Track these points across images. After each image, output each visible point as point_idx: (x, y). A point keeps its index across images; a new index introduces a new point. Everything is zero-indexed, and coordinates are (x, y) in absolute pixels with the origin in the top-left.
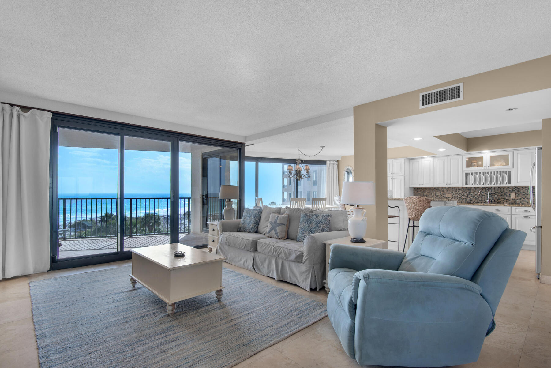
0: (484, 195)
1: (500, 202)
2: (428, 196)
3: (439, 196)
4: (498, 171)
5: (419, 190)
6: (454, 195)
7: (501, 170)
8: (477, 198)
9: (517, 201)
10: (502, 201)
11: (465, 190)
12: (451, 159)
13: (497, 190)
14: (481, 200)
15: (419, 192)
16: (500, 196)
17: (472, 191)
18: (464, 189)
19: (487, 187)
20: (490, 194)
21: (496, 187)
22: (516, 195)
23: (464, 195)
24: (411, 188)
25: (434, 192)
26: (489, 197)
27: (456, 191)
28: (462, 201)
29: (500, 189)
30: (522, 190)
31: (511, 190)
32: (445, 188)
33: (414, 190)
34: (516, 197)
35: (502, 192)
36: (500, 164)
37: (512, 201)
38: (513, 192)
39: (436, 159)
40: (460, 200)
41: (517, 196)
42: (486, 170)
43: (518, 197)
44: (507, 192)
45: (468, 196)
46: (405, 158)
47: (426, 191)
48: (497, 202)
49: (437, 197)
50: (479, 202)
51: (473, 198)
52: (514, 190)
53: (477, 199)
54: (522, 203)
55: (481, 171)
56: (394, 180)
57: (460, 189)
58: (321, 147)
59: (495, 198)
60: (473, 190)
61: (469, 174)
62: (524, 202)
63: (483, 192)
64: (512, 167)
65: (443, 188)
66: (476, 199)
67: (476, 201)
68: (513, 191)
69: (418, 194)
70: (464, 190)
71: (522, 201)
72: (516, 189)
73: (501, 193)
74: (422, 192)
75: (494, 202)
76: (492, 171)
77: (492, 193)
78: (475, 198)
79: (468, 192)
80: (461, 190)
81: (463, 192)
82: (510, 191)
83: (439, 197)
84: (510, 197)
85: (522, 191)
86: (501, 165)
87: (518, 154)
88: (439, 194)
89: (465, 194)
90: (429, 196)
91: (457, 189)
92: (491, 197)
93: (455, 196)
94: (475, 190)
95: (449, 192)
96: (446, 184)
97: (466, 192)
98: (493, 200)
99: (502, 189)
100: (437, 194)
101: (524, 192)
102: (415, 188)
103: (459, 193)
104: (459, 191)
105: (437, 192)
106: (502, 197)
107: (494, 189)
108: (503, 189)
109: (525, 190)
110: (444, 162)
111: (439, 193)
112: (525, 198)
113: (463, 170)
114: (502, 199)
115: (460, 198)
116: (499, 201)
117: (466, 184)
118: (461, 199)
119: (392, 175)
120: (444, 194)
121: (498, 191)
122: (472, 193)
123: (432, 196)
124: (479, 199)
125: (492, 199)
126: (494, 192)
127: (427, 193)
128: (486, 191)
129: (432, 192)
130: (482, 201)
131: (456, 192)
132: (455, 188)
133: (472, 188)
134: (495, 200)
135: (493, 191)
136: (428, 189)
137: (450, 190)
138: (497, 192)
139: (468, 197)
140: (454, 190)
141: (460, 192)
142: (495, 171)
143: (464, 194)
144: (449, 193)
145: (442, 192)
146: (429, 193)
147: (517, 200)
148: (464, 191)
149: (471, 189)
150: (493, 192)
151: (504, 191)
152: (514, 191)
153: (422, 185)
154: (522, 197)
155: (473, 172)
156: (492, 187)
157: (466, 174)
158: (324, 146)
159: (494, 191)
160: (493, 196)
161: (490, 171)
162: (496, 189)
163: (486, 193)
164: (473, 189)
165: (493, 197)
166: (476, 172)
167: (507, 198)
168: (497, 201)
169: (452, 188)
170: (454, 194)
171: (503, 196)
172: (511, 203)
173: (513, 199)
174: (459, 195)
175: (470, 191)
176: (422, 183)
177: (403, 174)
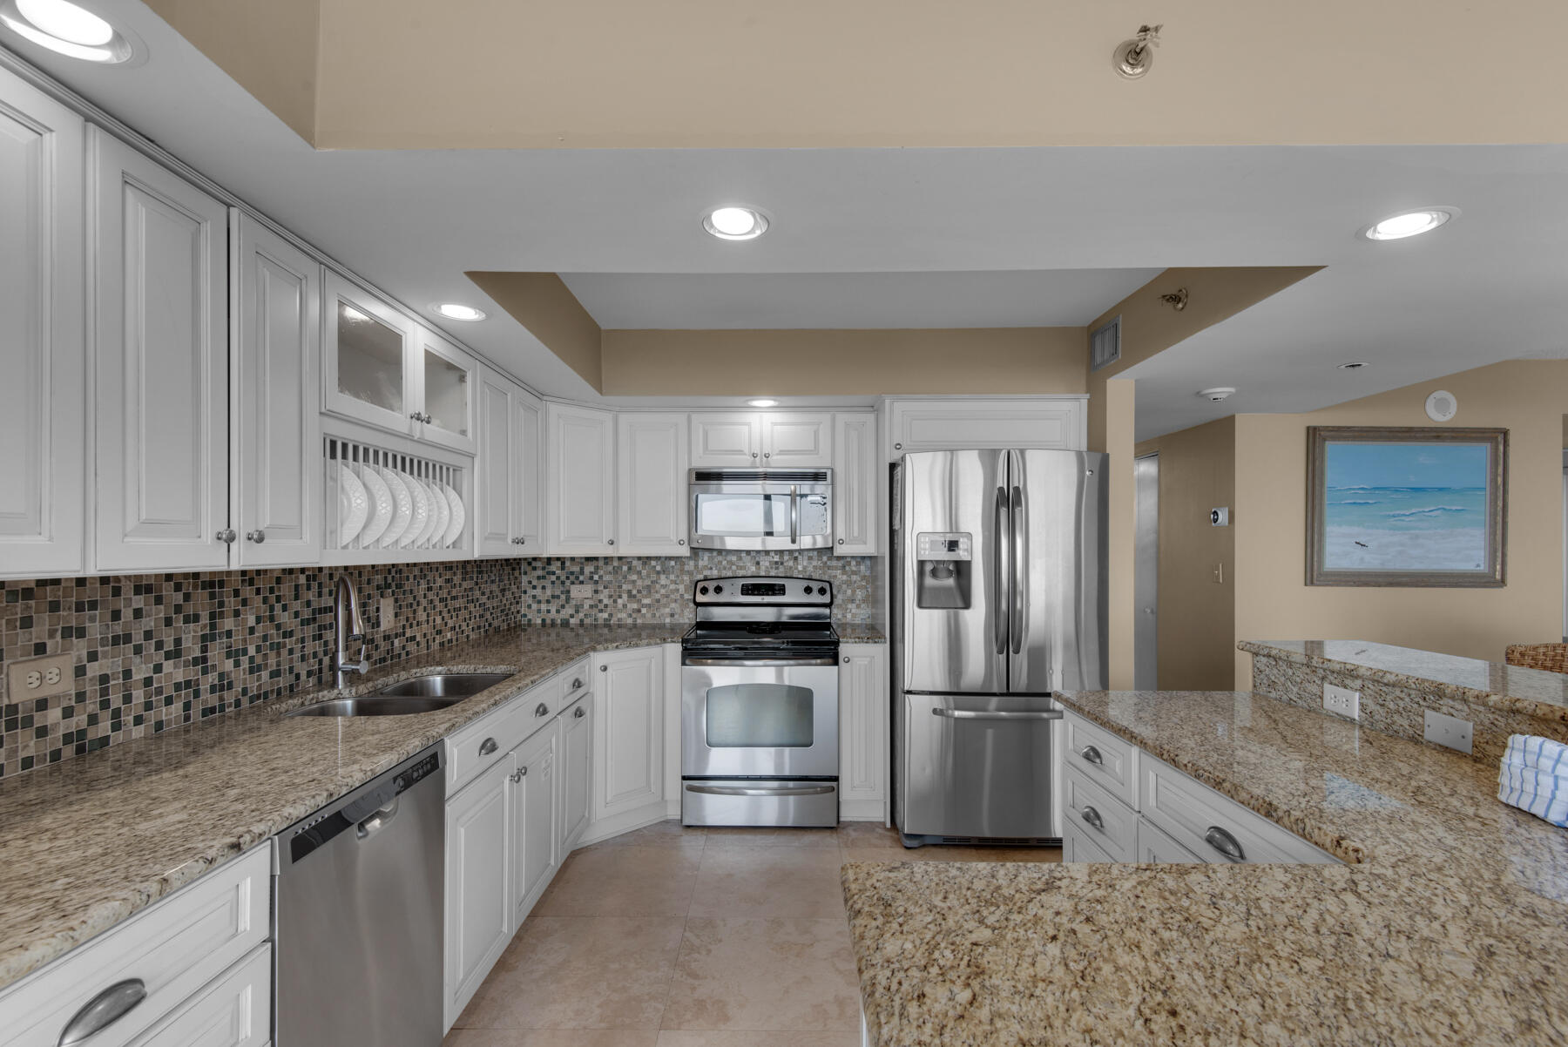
6: (94, 670)
11: (187, 597)
17: (231, 603)
18: (178, 588)
22: (393, 608)
27: (116, 615)
37: (383, 645)
38: (386, 593)
40: (148, 706)
41: (397, 615)
44: (369, 597)
45: (204, 649)
51: (237, 664)
57: (149, 589)
78: (246, 662)
79: (205, 620)
80: (159, 600)
81: (168, 622)
82: (377, 588)
84: (378, 623)
89: (188, 641)
91: (127, 589)
93: (104, 679)
94: (247, 592)
97: (196, 618)
103: (139, 638)
104: (139, 613)
115: (148, 682)
118: (159, 691)
122: (228, 623)
124: (267, 666)
131: (118, 629)
132: (104, 580)
135: (325, 593)
137: (54, 607)
139: (205, 660)
140: (93, 605)
141: (148, 623)
143: (180, 641)
144: (40, 649)
147: (396, 636)
148: (178, 609)
149: (222, 584)
152: (389, 587)
156: (319, 570)
164: (236, 582)
169: (81, 582)
170: (93, 657)
174: (137, 659)
175: (221, 604)
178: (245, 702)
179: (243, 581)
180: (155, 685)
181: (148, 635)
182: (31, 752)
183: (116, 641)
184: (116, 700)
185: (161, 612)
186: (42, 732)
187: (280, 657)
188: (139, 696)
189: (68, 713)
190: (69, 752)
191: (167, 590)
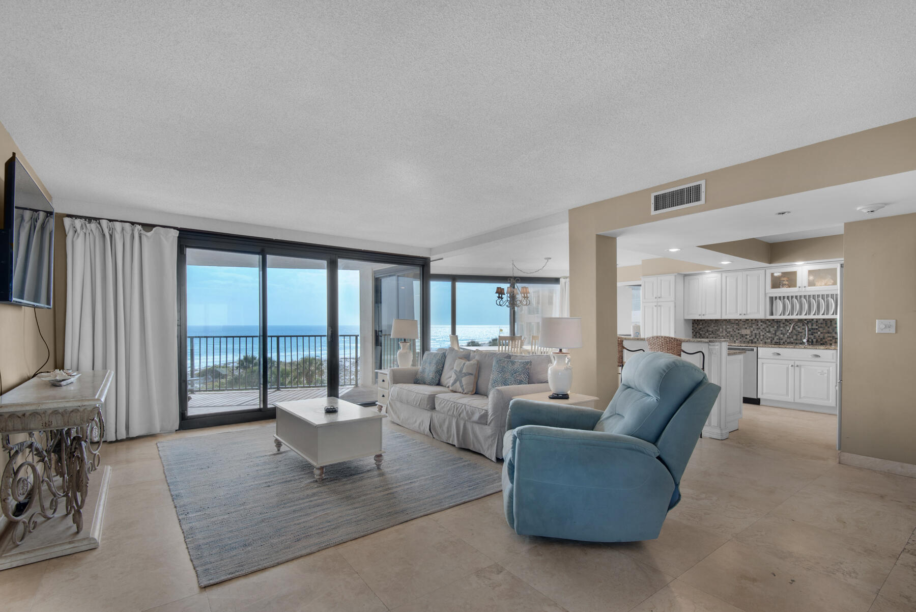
0: (801, 331)
1: (826, 342)
2: (714, 332)
3: (731, 333)
4: (821, 293)
5: (701, 324)
6: (754, 332)
7: (825, 293)
8: (790, 336)
10: (828, 340)
11: (771, 324)
12: (747, 275)
13: (821, 324)
14: (796, 340)
15: (701, 326)
16: (826, 333)
17: (782, 325)
18: (769, 322)
19: (806, 320)
20: (809, 330)
21: (819, 319)
23: (769, 332)
24: (687, 321)
25: (724, 327)
26: (808, 335)
27: (758, 325)
28: (767, 341)
29: (826, 322)
32: (741, 320)
33: (693, 323)
35: (829, 327)
36: (823, 284)
39: (724, 275)
40: (763, 339)
42: (801, 292)
45: (775, 332)
46: (677, 274)
47: (711, 325)
48: (822, 342)
49: (728, 335)
50: (792, 343)
51: (784, 336)
53: (790, 338)
55: (794, 295)
56: (659, 308)
57: (763, 322)
58: (546, 259)
59: (817, 337)
60: (784, 323)
61: (776, 298)
63: (799, 327)
65: (737, 320)
66: (788, 338)
67: (788, 340)
69: (699, 329)
70: (769, 324)
73: (827, 328)
74: (706, 327)
76: (812, 294)
77: (812, 329)
78: (786, 336)
79: (776, 327)
80: (765, 324)
81: (767, 327)
86: (826, 285)
88: (731, 330)
89: (771, 330)
91: (760, 322)
92: (812, 335)
93: (756, 334)
94: (787, 324)
95: (746, 326)
96: (740, 315)
97: (773, 327)
98: (814, 340)
99: (829, 322)
100: (728, 330)
102: (695, 320)
103: (761, 329)
104: (761, 325)
105: (728, 327)
106: (829, 335)
107: (817, 322)
108: (831, 322)
110: (737, 280)
111: (731, 328)
113: (767, 292)
114: (829, 339)
115: (763, 335)
116: (824, 340)
117: (772, 314)
119: (656, 300)
120: (739, 330)
121: (822, 326)
122: (782, 329)
124: (792, 338)
125: (812, 339)
126: (817, 327)
127: (712, 328)
128: (803, 325)
129: (720, 327)
130: (797, 341)
132: (756, 320)
133: (782, 320)
134: (817, 340)
135: (814, 325)
136: (714, 322)
137: (748, 323)
138: (821, 327)
139: (775, 334)
140: (754, 323)
141: (763, 327)
142: (816, 294)
143: (769, 330)
144: (746, 328)
145: (735, 327)
146: (716, 328)
149: (780, 322)
150: (814, 327)
153: (704, 315)
155: (782, 295)
156: (813, 320)
157: (771, 298)
158: (550, 258)
159: (817, 325)
160: (814, 333)
161: (807, 294)
162: (820, 322)
163: (803, 329)
165: (815, 334)
166: (786, 295)
168: (821, 340)
169: (752, 320)
170: (754, 330)
171: (831, 333)
174: (761, 332)
176: (703, 313)
177: (673, 299)
178: (786, 343)
179: (786, 322)
180: (765, 336)
181: (764, 329)
183: (757, 329)
184: (758, 337)
186: (746, 338)
187: (797, 336)
188: (762, 337)
189: (750, 337)
190: (750, 342)
191: (767, 322)
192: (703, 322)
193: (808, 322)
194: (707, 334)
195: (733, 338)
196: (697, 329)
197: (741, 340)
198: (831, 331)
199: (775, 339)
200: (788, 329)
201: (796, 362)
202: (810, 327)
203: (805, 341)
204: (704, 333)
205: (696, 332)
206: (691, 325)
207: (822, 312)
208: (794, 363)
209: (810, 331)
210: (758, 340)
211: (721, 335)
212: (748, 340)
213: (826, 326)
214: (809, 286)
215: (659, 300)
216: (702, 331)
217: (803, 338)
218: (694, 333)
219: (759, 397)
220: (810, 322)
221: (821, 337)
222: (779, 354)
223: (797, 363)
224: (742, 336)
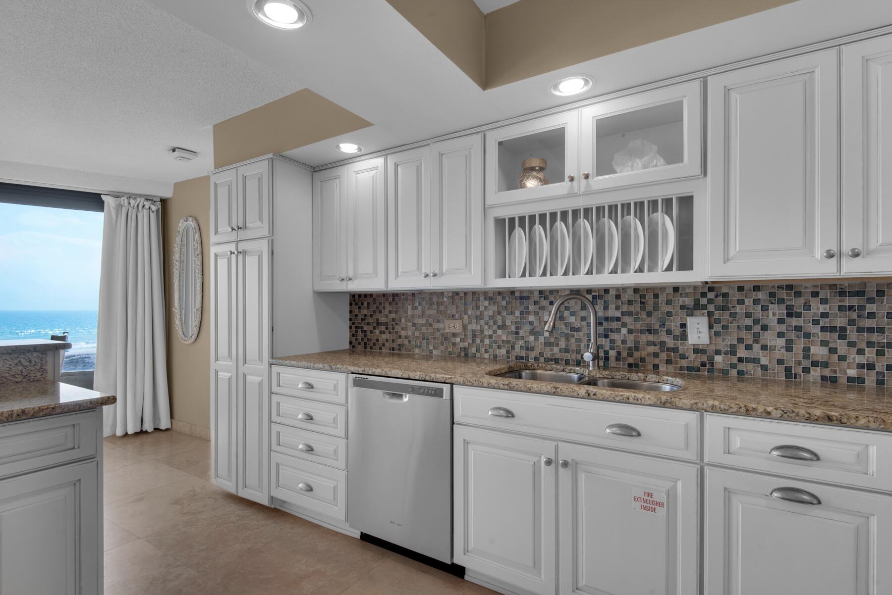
0: (577, 325)
1: (643, 360)
2: (390, 327)
3: (424, 329)
4: (633, 197)
5: (365, 304)
6: (470, 327)
7: (646, 196)
8: (552, 340)
9: (718, 359)
10: (649, 355)
11: (509, 303)
13: (630, 302)
14: (566, 350)
15: (365, 312)
16: (642, 332)
17: (532, 308)
18: (504, 299)
20: (599, 323)
21: (624, 289)
22: (711, 327)
23: (503, 327)
26: (597, 335)
27: (478, 308)
28: (498, 352)
29: (643, 297)
30: (741, 302)
31: (688, 301)
33: (351, 304)
34: (710, 338)
35: (649, 314)
36: (638, 162)
37: (692, 356)
38: (697, 312)
40: (490, 346)
41: (717, 334)
42: (575, 195)
43: (720, 339)
44: (669, 314)
45: (518, 328)
46: (271, 155)
47: (384, 308)
48: (631, 360)
49: (417, 334)
50: (556, 361)
51: (536, 339)
52: (704, 301)
54: (740, 373)
55: (558, 206)
57: (491, 299)
59: (619, 343)
60: (535, 303)
61: (511, 221)
62: (750, 367)
63: (572, 314)
64: (697, 170)
67: (548, 354)
68: (697, 306)
69: (362, 320)
70: (504, 303)
71: (740, 360)
72: (711, 295)
73: (643, 315)
74: (374, 312)
75: (618, 359)
76: (605, 200)
77: (607, 319)
78: (542, 339)
79: (517, 313)
80: (494, 303)
81: (499, 313)
82: (682, 307)
83: (423, 334)
84: (684, 337)
85: (739, 309)
86: (645, 166)
87: (727, 91)
89: (508, 323)
90: (393, 328)
91: (482, 298)
92: (606, 336)
93: (473, 331)
94: (545, 303)
95: (454, 311)
97: (512, 313)
98: (612, 354)
99: (649, 296)
101: (748, 315)
103: (486, 318)
104: (486, 307)
105: (418, 311)
106: (651, 337)
107: (618, 297)
108: (656, 296)
109: (756, 302)
112: (756, 347)
113: (488, 203)
114: (651, 349)
115: (490, 336)
116: (637, 354)
118: (495, 342)
119: (234, 236)
120: (438, 322)
121: (632, 309)
122: (531, 318)
123: (403, 329)
124: (557, 345)
125: (607, 348)
126: (618, 314)
127: (387, 316)
128: (583, 308)
130: (568, 356)
131: (478, 313)
133: (531, 291)
134: (619, 353)
135: (612, 307)
136: (390, 299)
137: (457, 303)
138: (630, 314)
139: (517, 333)
140: (469, 303)
141: (491, 313)
142: (619, 199)
143: (504, 322)
144: (454, 316)
145: (432, 311)
146: (393, 316)
147: (718, 352)
148: (503, 307)
149: (527, 298)
150: (612, 312)
151: (656, 307)
152: (704, 307)
154: (740, 340)
155: (527, 211)
156: (607, 291)
159: (617, 308)
160: (612, 331)
161: (594, 201)
162: (625, 297)
163: (583, 319)
165: (614, 336)
166: (536, 209)
167: (670, 342)
168: (630, 355)
170: (470, 322)
172: (689, 369)
173: (697, 350)
174: (486, 327)
175: (527, 308)
176: (351, 275)
177: (266, 232)
178: (542, 359)
179: (540, 297)
180: (494, 339)
181: (491, 317)
182: (451, 349)
183: (477, 317)
184: (478, 341)
185: (495, 308)
186: (454, 344)
187: (568, 341)
188: (487, 341)
189: (462, 340)
190: (463, 354)
191: (499, 298)
192: (370, 300)
193: (594, 297)
194: (377, 332)
195: (428, 344)
196: (359, 318)
197: (442, 348)
198: (657, 327)
199: (517, 347)
200: (546, 318)
201: (561, 444)
202: (600, 314)
203: (588, 356)
204: (370, 328)
205: (356, 327)
206: (347, 308)
207: (635, 263)
208: (557, 448)
209: (601, 324)
210: (478, 350)
211: (403, 333)
212: (457, 350)
213: (643, 308)
214: (598, 174)
215: (242, 234)
216: (368, 324)
217: (582, 345)
218: (354, 329)
219: (456, 561)
220: (601, 297)
221: (630, 344)
222: (510, 414)
223: (567, 452)
224: (446, 338)
